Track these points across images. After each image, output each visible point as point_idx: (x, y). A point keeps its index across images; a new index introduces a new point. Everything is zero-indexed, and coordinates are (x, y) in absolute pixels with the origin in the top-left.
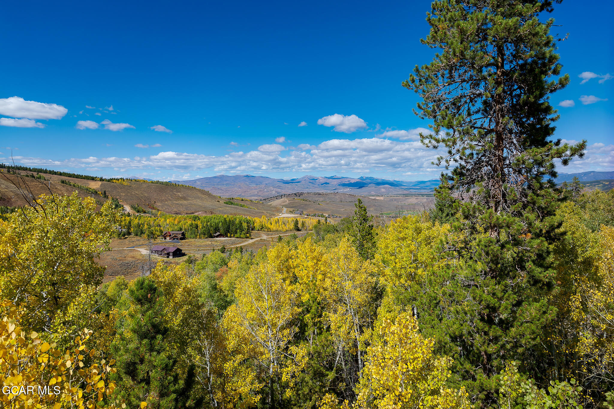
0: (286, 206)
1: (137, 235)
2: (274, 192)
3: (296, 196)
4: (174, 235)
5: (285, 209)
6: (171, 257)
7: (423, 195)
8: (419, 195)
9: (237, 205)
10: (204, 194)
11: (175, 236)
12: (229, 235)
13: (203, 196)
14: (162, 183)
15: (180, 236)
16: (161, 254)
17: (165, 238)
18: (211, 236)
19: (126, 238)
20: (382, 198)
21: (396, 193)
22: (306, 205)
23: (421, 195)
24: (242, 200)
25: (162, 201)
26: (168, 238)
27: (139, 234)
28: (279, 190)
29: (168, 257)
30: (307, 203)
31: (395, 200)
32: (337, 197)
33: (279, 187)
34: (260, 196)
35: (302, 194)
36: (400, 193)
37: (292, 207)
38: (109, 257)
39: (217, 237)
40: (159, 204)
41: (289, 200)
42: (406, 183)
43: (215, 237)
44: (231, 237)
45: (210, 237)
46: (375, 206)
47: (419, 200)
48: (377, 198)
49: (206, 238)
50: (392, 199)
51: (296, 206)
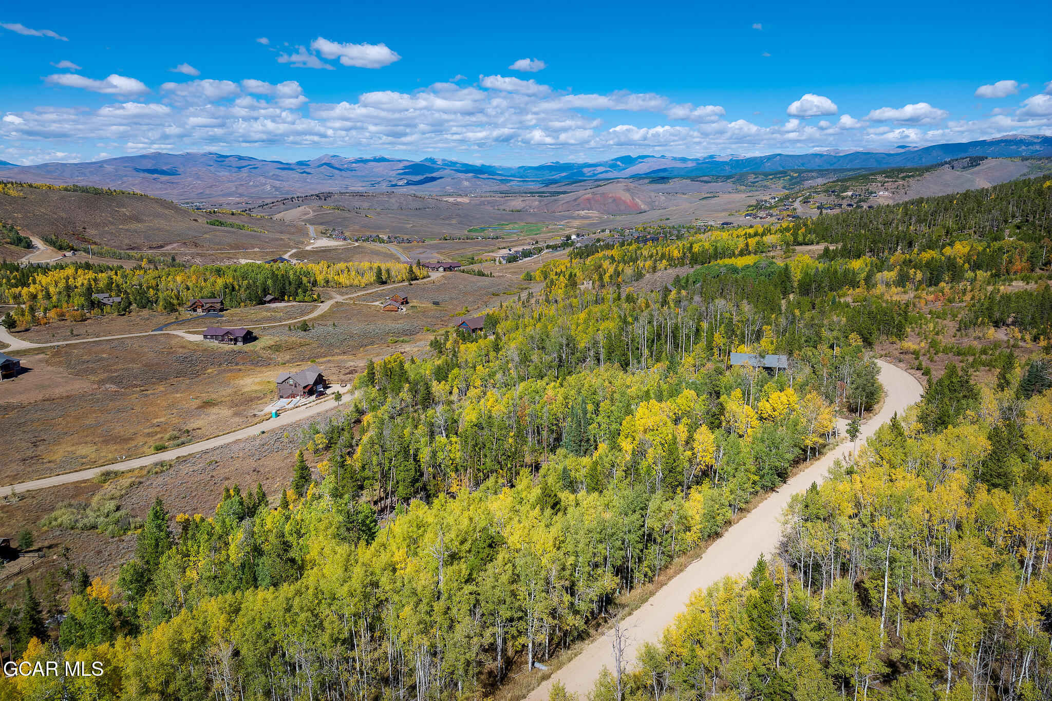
0: (312, 222)
1: (144, 307)
2: (268, 187)
3: (320, 198)
4: (208, 305)
5: (312, 230)
6: (240, 344)
7: (532, 193)
8: (526, 193)
9: (232, 226)
10: (166, 208)
12: (286, 298)
13: (166, 212)
14: (85, 190)
15: (218, 306)
16: (223, 340)
17: (195, 311)
18: (262, 302)
19: (129, 313)
20: (466, 200)
21: (488, 189)
22: (345, 218)
23: (530, 193)
24: (233, 214)
25: (97, 226)
26: (199, 311)
28: (277, 183)
29: (235, 344)
30: (347, 214)
31: (489, 203)
32: (393, 200)
33: (276, 177)
34: (241, 195)
35: (328, 196)
36: (496, 188)
37: (322, 224)
39: (269, 302)
40: (93, 232)
41: (314, 211)
43: (265, 303)
44: (289, 301)
45: (259, 304)
46: (459, 216)
47: (527, 203)
48: (459, 200)
49: (255, 306)
50: (484, 201)
51: (328, 222)
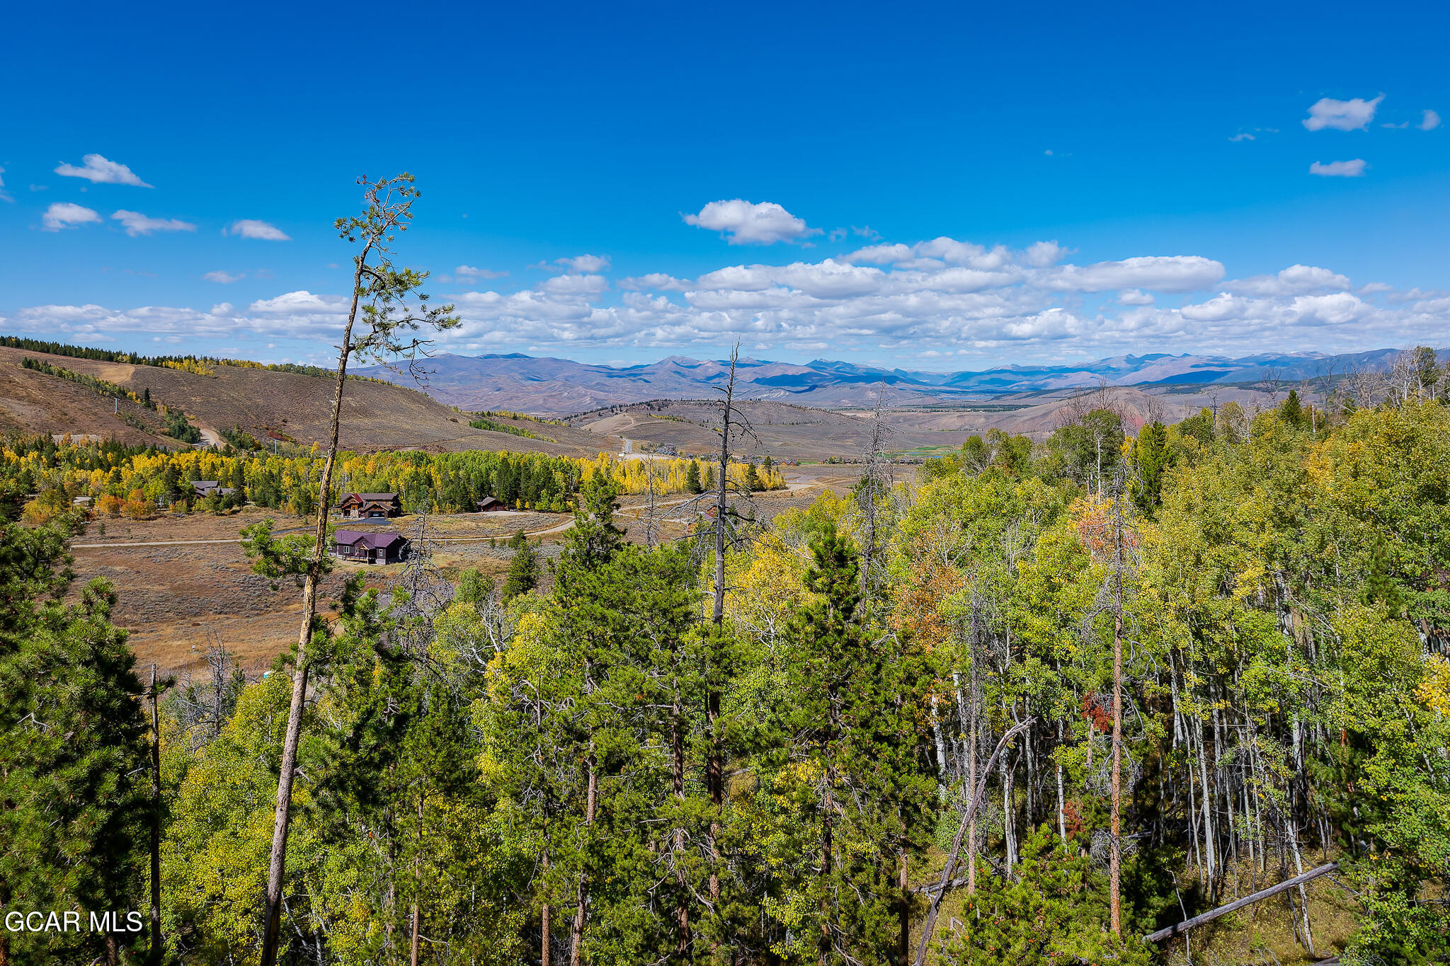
0: (631, 435)
1: (265, 504)
2: (588, 400)
3: (652, 408)
4: (371, 504)
5: (628, 443)
6: (381, 562)
7: (975, 408)
8: (964, 407)
9: (505, 430)
10: (414, 401)
11: (375, 506)
12: (518, 503)
13: (413, 407)
14: (301, 370)
15: (388, 506)
16: (351, 555)
17: (347, 513)
18: (471, 508)
19: (235, 512)
20: (870, 415)
21: (906, 402)
22: (681, 432)
23: (970, 407)
24: (515, 418)
26: (354, 513)
27: (273, 500)
28: (601, 395)
29: (372, 562)
30: (686, 426)
31: (906, 420)
32: (758, 412)
33: (600, 386)
34: (550, 409)
35: (665, 404)
36: (918, 401)
37: (646, 438)
38: (202, 563)
39: (487, 508)
40: (296, 427)
41: (637, 420)
42: (928, 376)
43: (480, 509)
44: (523, 509)
45: (467, 510)
46: (858, 434)
47: (966, 419)
48: (860, 415)
49: (458, 512)
50: (898, 418)
51: (655, 435)
